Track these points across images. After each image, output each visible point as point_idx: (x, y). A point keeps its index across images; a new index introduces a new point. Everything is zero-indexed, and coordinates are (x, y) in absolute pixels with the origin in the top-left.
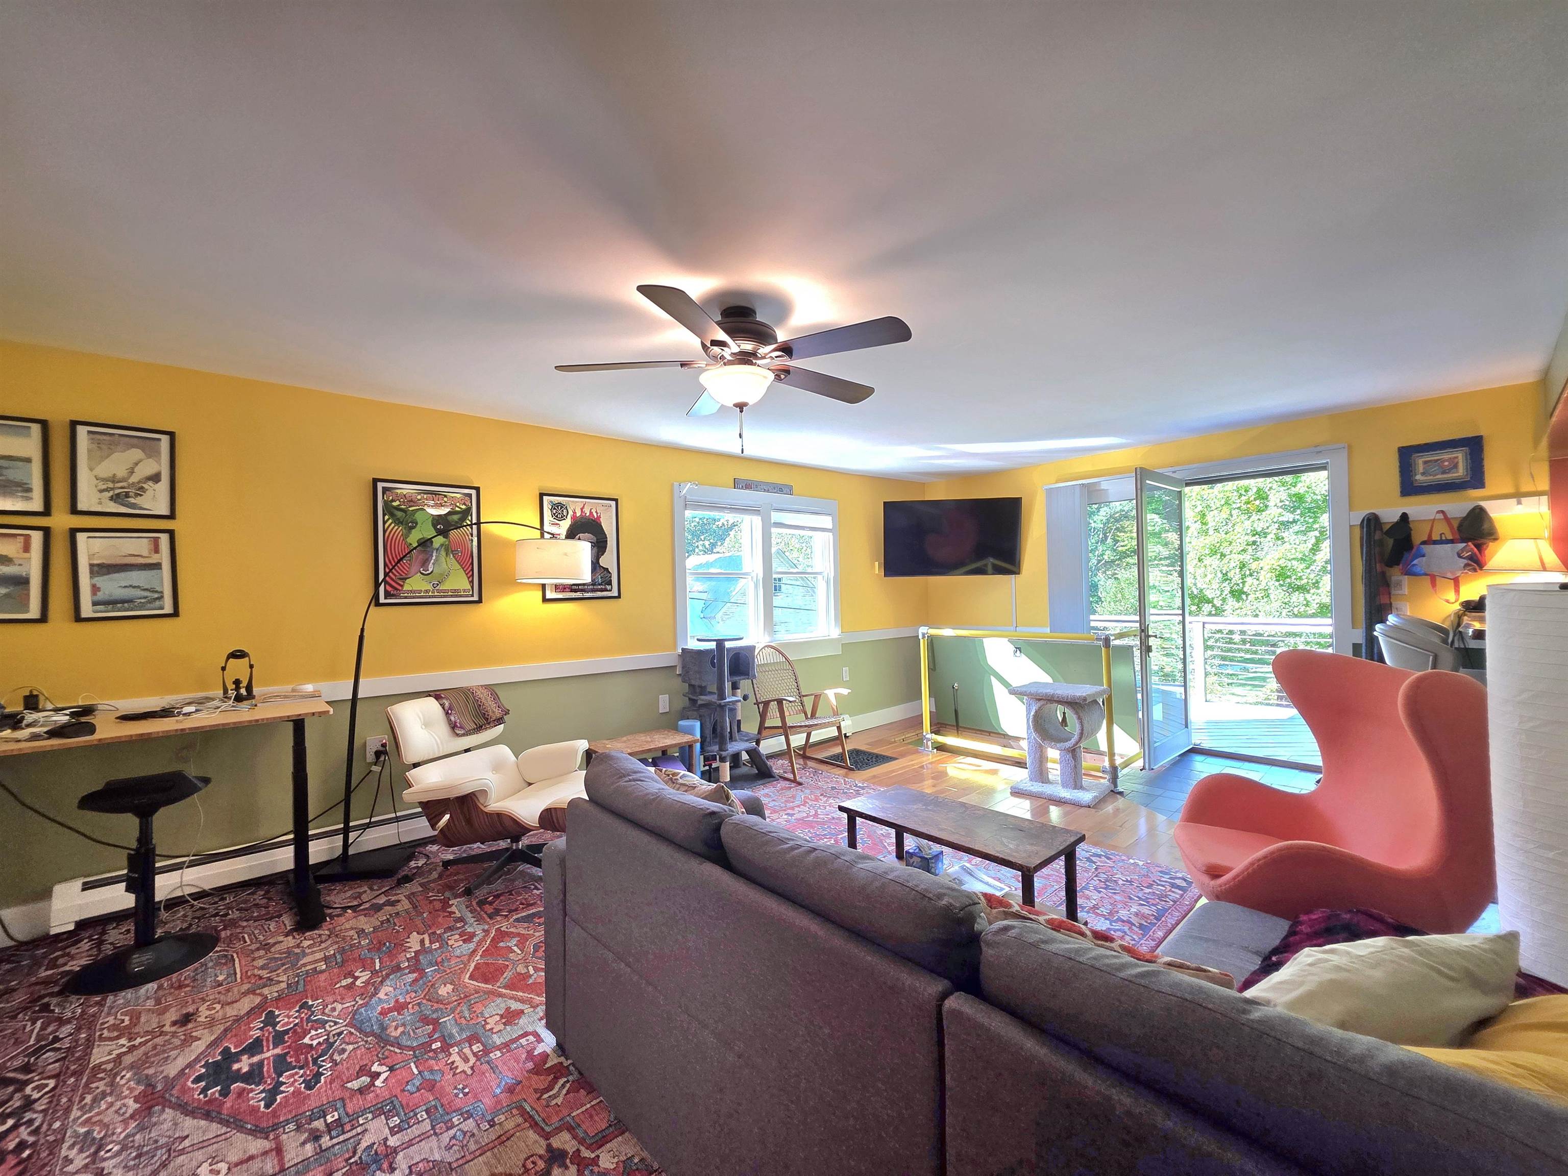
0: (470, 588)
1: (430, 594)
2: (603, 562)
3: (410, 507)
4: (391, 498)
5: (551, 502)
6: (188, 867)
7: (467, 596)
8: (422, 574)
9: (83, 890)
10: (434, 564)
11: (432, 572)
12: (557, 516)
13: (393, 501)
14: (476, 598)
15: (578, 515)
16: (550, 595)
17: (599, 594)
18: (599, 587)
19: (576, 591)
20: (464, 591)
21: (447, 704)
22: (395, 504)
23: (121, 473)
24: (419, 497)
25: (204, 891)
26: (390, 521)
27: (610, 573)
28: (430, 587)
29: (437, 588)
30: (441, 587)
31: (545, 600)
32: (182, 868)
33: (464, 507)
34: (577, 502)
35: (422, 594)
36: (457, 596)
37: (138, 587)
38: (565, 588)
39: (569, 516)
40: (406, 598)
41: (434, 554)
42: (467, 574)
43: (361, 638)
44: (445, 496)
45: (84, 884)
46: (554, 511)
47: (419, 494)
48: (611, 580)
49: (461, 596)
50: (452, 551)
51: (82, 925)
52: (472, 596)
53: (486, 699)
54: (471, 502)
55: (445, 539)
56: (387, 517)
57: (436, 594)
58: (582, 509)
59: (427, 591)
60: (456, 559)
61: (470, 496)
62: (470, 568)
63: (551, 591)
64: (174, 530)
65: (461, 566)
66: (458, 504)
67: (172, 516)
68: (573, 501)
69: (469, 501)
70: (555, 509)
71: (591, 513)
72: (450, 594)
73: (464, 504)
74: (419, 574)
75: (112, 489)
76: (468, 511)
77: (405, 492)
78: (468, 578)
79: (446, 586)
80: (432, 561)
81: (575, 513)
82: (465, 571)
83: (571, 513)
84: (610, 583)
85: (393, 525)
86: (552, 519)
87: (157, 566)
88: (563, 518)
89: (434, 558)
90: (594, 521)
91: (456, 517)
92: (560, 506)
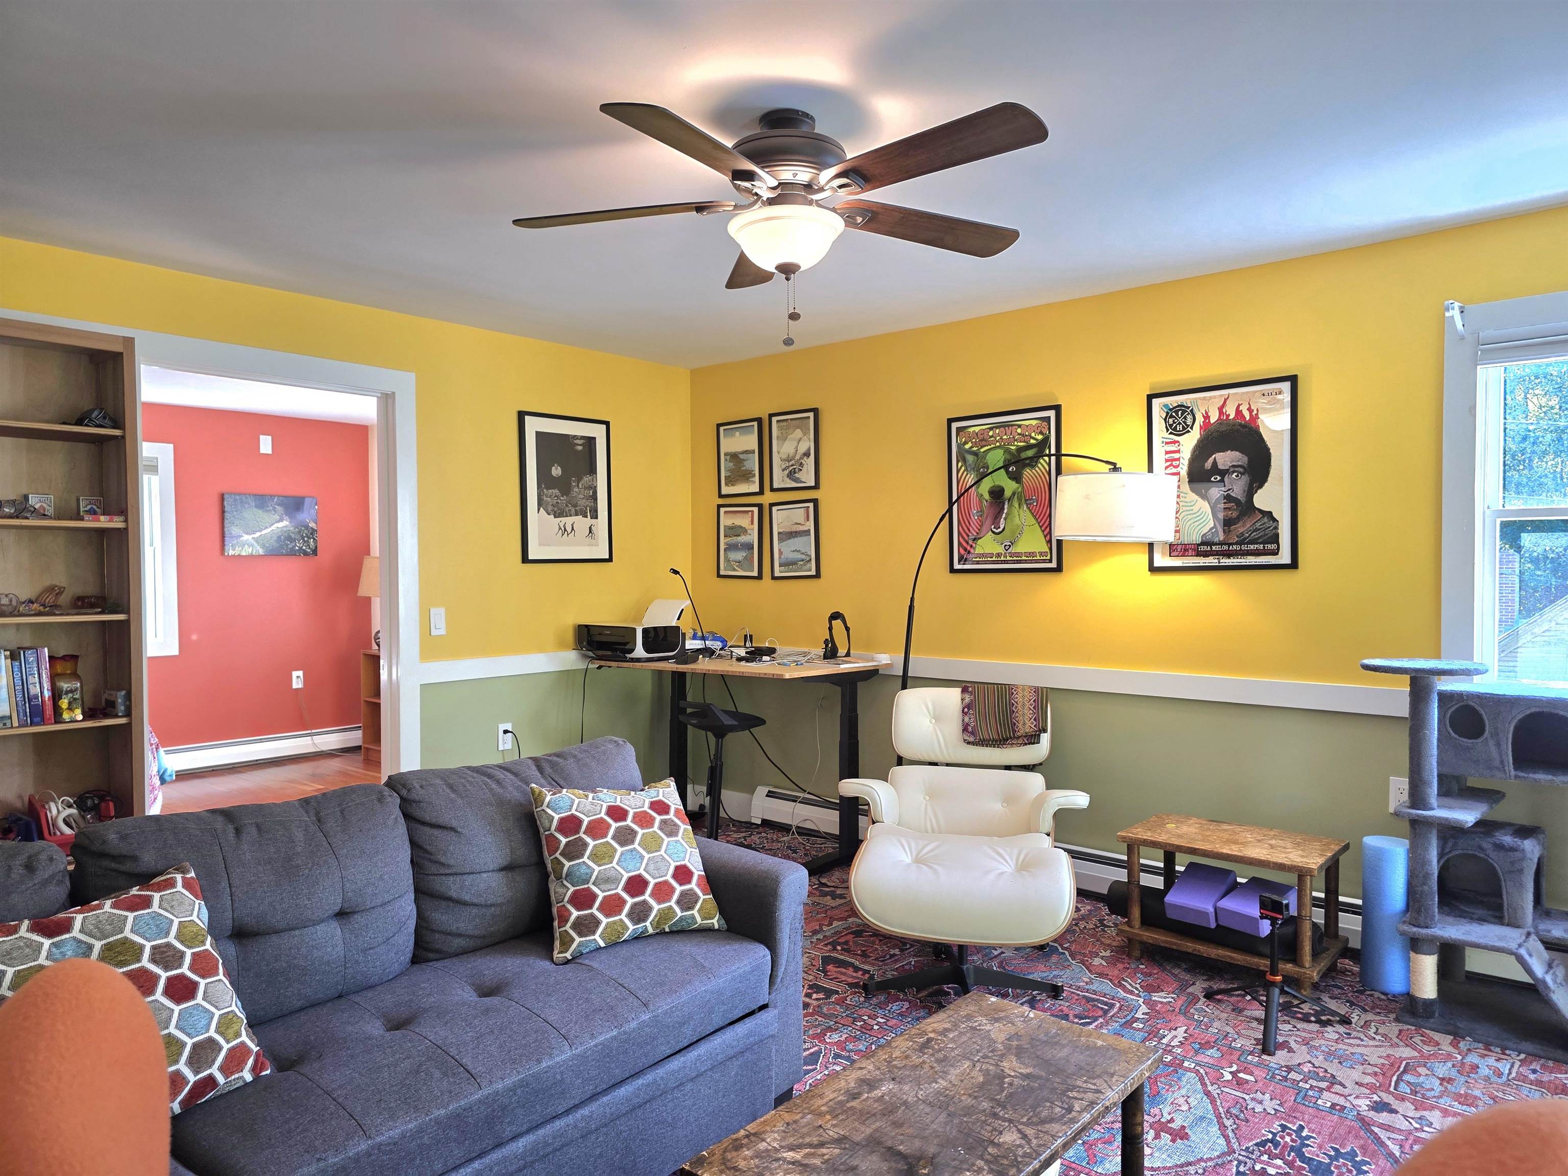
0: (1048, 550)
1: (1002, 558)
2: (1261, 500)
3: (982, 447)
4: (964, 440)
5: (1166, 406)
6: (800, 802)
7: (1044, 561)
8: (993, 532)
9: (767, 796)
10: (1005, 519)
11: (1004, 529)
12: (1175, 429)
13: (966, 443)
14: (1054, 565)
15: (1213, 419)
16: (1161, 560)
17: (1251, 560)
18: (1252, 547)
19: (1206, 554)
20: (1041, 554)
21: (967, 700)
22: (967, 446)
23: (791, 451)
24: (991, 433)
25: (819, 832)
26: (963, 468)
27: (1275, 520)
28: (1001, 549)
29: (1009, 551)
30: (1013, 550)
31: (1153, 569)
32: (795, 801)
33: (1040, 437)
34: (1211, 398)
35: (994, 559)
36: (1031, 562)
37: (799, 551)
38: (1186, 550)
39: (1197, 426)
40: (978, 563)
41: (1006, 506)
42: (1043, 531)
43: (911, 608)
44: (1020, 426)
45: (769, 792)
46: (1171, 421)
47: (991, 429)
48: (1277, 535)
49: (1037, 562)
50: (1026, 500)
51: (766, 823)
52: (1050, 561)
53: (1024, 705)
54: (1049, 429)
55: (1017, 485)
56: (960, 464)
57: (1008, 558)
58: (1221, 409)
59: (999, 555)
60: (1030, 511)
61: (1048, 419)
62: (1047, 522)
63: (1163, 554)
64: (817, 499)
65: (1037, 520)
66: (1033, 435)
67: (816, 487)
68: (1204, 398)
69: (1047, 428)
70: (1172, 417)
71: (1238, 412)
72: (1024, 558)
73: (1041, 433)
74: (990, 533)
75: (788, 467)
76: (1045, 442)
77: (977, 429)
78: (1045, 537)
79: (1020, 548)
80: (1004, 516)
81: (1207, 417)
82: (1041, 527)
83: (1200, 419)
84: (1275, 539)
85: (965, 473)
86: (1167, 435)
87: (807, 532)
88: (1186, 430)
89: (1005, 511)
90: (1244, 426)
91: (1030, 453)
92: (1182, 409)
